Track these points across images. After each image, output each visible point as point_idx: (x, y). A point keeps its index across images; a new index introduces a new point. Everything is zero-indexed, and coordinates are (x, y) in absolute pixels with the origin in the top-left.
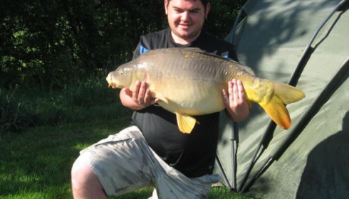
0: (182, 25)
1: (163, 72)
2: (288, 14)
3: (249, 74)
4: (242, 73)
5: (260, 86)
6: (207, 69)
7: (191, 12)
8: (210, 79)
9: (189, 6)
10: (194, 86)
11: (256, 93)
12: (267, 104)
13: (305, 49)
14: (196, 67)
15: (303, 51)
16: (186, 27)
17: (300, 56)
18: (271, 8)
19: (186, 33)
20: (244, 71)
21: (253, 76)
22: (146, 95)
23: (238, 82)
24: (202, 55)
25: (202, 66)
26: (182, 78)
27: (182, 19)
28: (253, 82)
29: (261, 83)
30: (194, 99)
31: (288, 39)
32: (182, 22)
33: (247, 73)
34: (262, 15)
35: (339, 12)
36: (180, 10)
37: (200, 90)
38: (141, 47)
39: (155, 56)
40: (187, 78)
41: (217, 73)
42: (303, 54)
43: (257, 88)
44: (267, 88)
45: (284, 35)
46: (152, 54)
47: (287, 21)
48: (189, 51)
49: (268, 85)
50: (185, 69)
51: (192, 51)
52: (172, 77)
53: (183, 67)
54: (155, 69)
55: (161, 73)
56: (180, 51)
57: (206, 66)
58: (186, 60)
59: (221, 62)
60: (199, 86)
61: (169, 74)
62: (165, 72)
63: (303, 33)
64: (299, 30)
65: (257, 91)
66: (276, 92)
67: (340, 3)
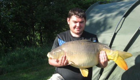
0: (77, 28)
1: (73, 52)
2: (102, 20)
3: (108, 48)
4: (105, 48)
5: (113, 53)
6: (91, 48)
7: (80, 23)
8: (93, 53)
9: (80, 20)
10: (87, 57)
11: (111, 56)
12: (117, 60)
13: (113, 34)
14: (87, 49)
15: (112, 34)
16: (78, 29)
17: (111, 36)
18: (94, 18)
19: (78, 32)
20: (106, 47)
21: (109, 49)
22: (66, 62)
23: (104, 52)
24: (88, 42)
25: (89, 48)
26: (82, 54)
27: (77, 26)
28: (110, 51)
29: (113, 52)
30: (88, 62)
31: (104, 30)
32: (77, 27)
33: (107, 48)
34: (91, 21)
35: (124, 18)
36: (76, 22)
37: (90, 58)
38: (59, 39)
39: (68, 45)
40: (84, 54)
41: (95, 49)
42: (112, 36)
43: (112, 54)
44: (116, 54)
45: (102, 29)
46: (67, 44)
47: (102, 23)
48: (83, 41)
49: (116, 52)
50: (83, 50)
51: (84, 41)
52: (77, 54)
53: (82, 49)
54: (69, 51)
55: (72, 53)
56: (79, 42)
57: (91, 47)
58: (82, 46)
59: (96, 44)
60: (89, 56)
61: (76, 53)
62: (74, 52)
63: (110, 27)
64: (108, 26)
65: (112, 55)
66: (120, 55)
67: (124, 14)
